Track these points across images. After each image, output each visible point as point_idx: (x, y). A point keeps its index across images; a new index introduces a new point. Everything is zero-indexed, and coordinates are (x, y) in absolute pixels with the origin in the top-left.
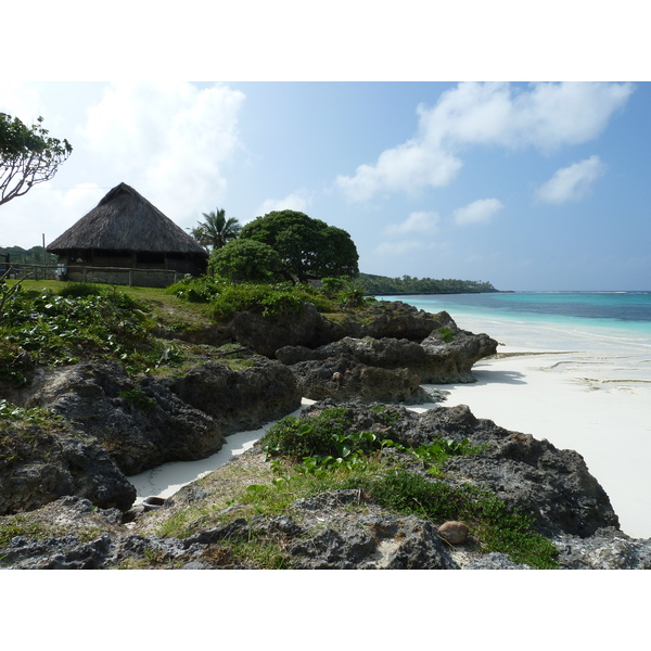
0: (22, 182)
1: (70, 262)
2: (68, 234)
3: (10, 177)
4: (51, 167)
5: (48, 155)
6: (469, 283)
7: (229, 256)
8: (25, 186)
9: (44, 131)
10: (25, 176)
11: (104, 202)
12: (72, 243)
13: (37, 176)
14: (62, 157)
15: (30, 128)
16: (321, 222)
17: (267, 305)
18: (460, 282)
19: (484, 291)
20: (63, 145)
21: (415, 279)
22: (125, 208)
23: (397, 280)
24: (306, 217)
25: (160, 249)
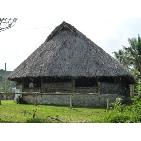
11: (50, 38)
22: (66, 42)
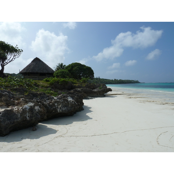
0: (13, 58)
1: (25, 75)
2: (24, 69)
3: (11, 57)
4: (19, 55)
5: (18, 52)
6: (132, 81)
7: (58, 73)
8: (14, 59)
9: (18, 48)
10: (14, 57)
11: (32, 62)
12: (25, 71)
13: (16, 57)
14: (21, 53)
15: (15, 47)
16: (84, 65)
17: (60, 82)
18: (130, 80)
19: (137, 83)
20: (21, 50)
21: (117, 80)
22: (37, 63)
23: (112, 80)
24: (81, 64)
25: (45, 72)
